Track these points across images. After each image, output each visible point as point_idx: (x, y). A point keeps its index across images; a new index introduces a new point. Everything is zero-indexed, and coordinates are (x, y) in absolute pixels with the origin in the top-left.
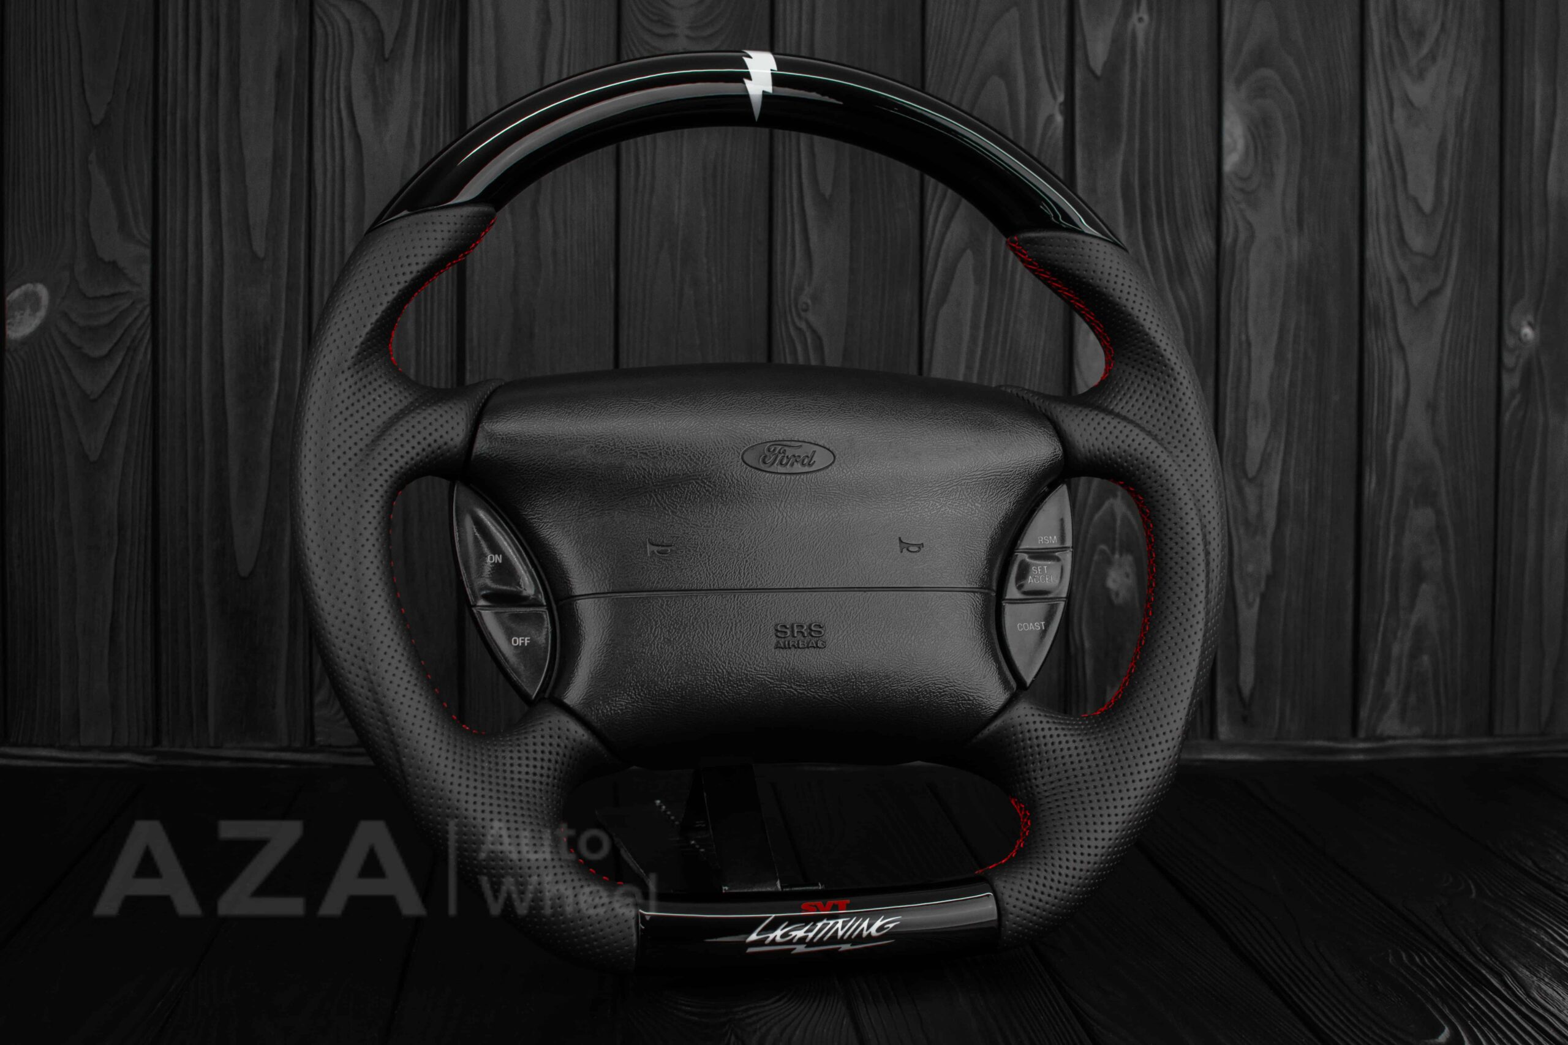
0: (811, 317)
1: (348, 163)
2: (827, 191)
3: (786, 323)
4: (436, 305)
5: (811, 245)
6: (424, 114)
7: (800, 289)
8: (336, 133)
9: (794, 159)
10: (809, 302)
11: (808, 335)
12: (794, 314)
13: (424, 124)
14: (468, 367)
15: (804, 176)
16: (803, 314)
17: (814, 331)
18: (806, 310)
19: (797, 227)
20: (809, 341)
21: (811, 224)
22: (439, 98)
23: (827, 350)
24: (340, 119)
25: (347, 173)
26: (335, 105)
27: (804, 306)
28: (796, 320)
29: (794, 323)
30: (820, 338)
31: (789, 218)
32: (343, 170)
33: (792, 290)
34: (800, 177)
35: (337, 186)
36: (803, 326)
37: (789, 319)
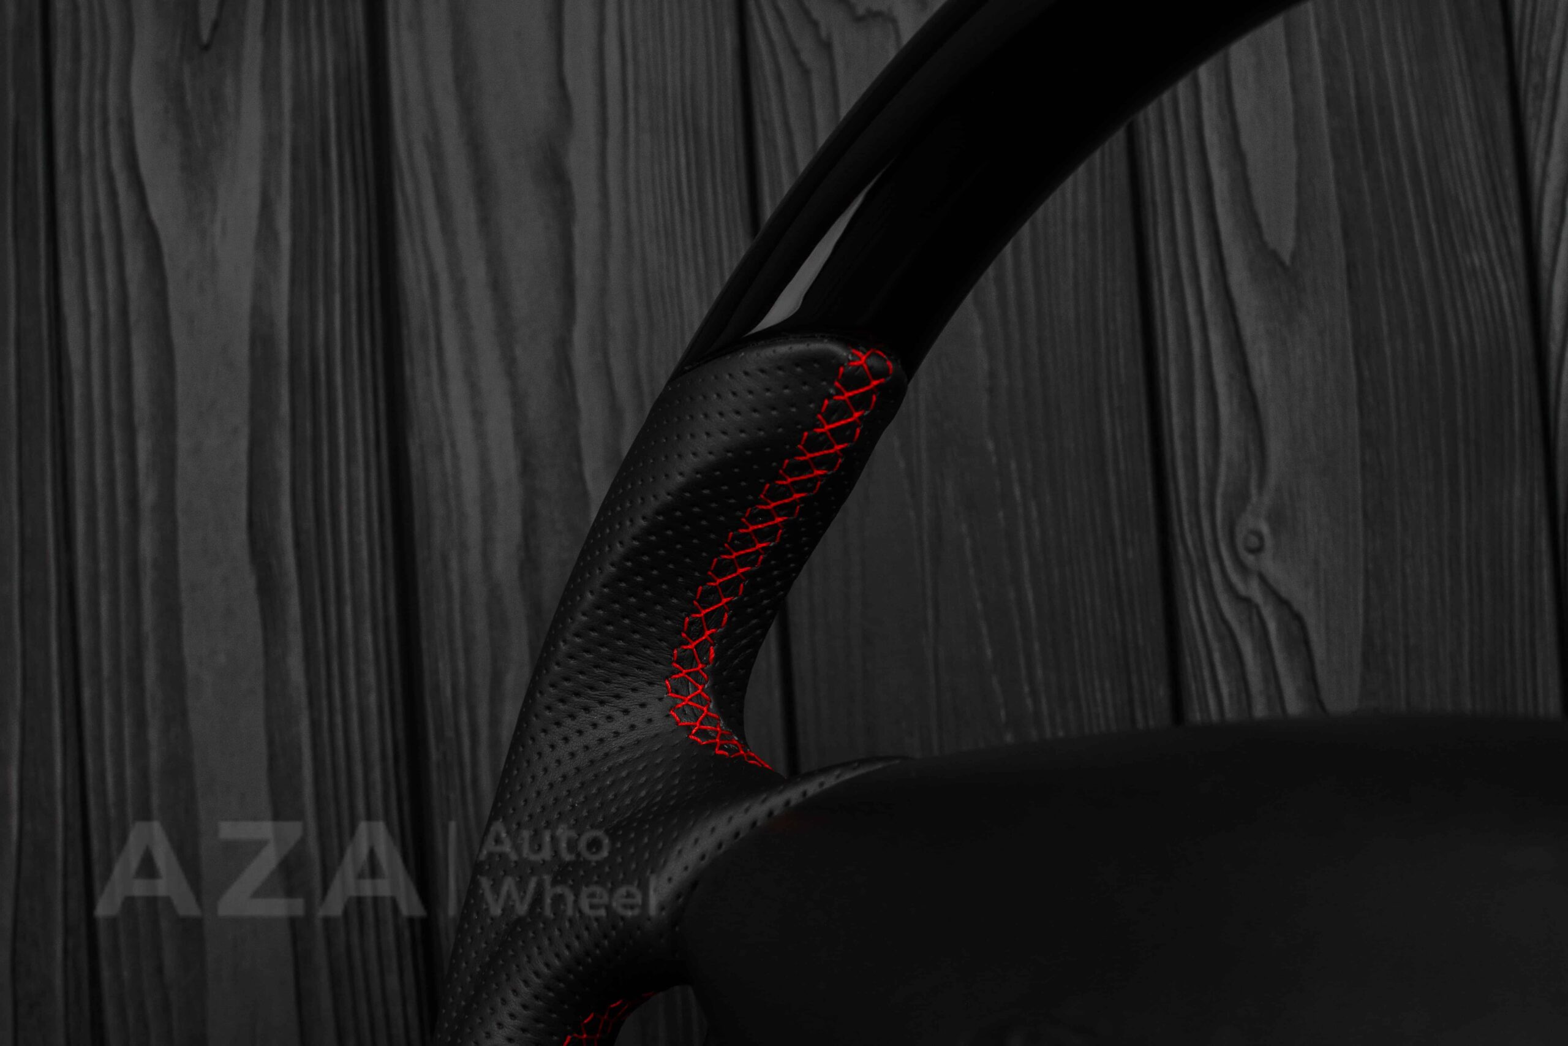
0: (1269, 564)
1: (133, 289)
2: (1283, 239)
3: (1209, 586)
4: (348, 610)
5: (1257, 384)
6: (295, 160)
7: (1240, 498)
8: (105, 226)
9: (1192, 172)
10: (1265, 529)
11: (1267, 612)
12: (1228, 563)
13: (294, 180)
14: (434, 756)
15: (1221, 210)
16: (1249, 559)
17: (1282, 603)
18: (1257, 551)
19: (1216, 339)
20: (1272, 626)
21: (1251, 327)
22: (324, 120)
23: (1319, 652)
24: (113, 194)
25: (133, 317)
26: (99, 164)
27: (1254, 541)
28: (1235, 578)
29: (1230, 587)
30: (1298, 617)
31: (1193, 321)
32: (124, 312)
33: (1219, 502)
34: (1211, 216)
35: (114, 350)
36: (1254, 591)
37: (1217, 578)
